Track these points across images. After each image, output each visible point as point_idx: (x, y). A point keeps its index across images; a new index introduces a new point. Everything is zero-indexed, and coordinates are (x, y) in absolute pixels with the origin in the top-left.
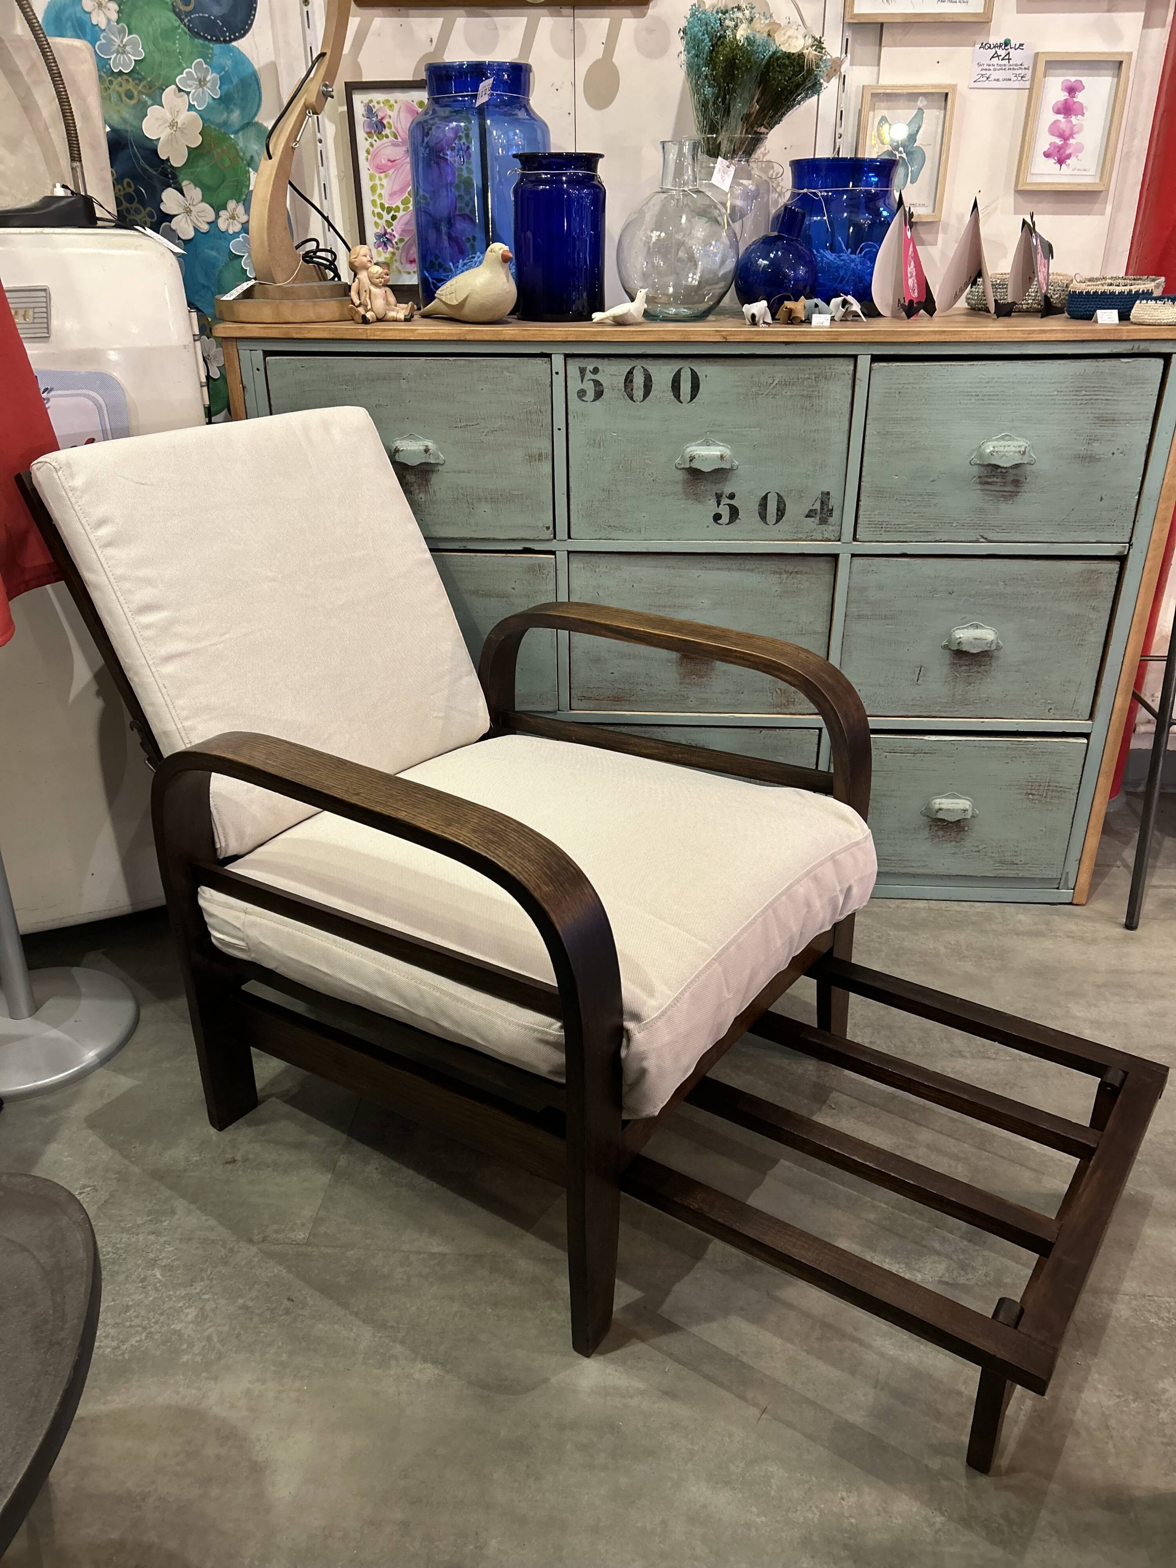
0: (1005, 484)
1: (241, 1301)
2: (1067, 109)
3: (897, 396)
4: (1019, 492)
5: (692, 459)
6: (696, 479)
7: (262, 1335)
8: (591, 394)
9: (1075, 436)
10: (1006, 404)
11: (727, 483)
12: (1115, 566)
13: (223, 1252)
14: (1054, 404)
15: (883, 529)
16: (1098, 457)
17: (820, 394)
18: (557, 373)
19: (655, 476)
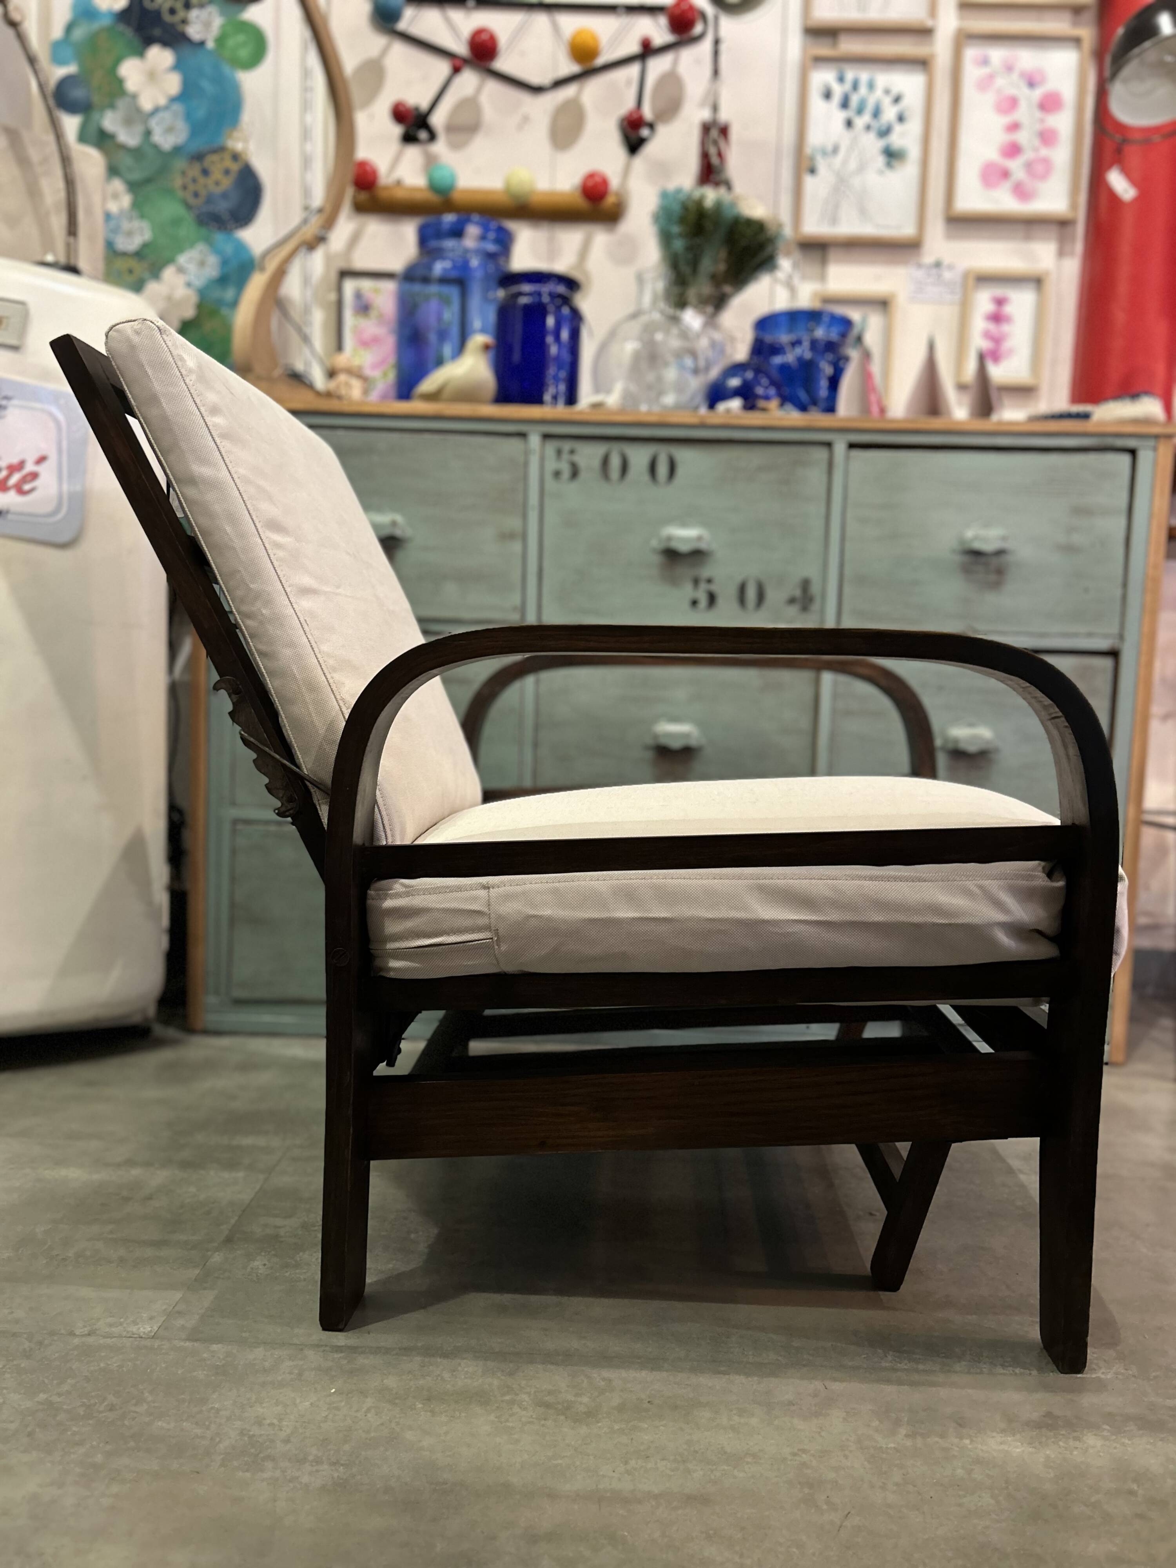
0: (988, 573)
1: (42, 1396)
2: (997, 318)
3: (874, 483)
4: (1003, 582)
5: (669, 539)
6: (673, 563)
7: (69, 1433)
8: (566, 475)
9: (1054, 526)
10: (983, 493)
11: (705, 567)
12: (1107, 663)
13: (27, 1345)
14: (1030, 495)
15: (867, 618)
16: (1078, 548)
17: (798, 480)
18: (533, 452)
19: (630, 558)
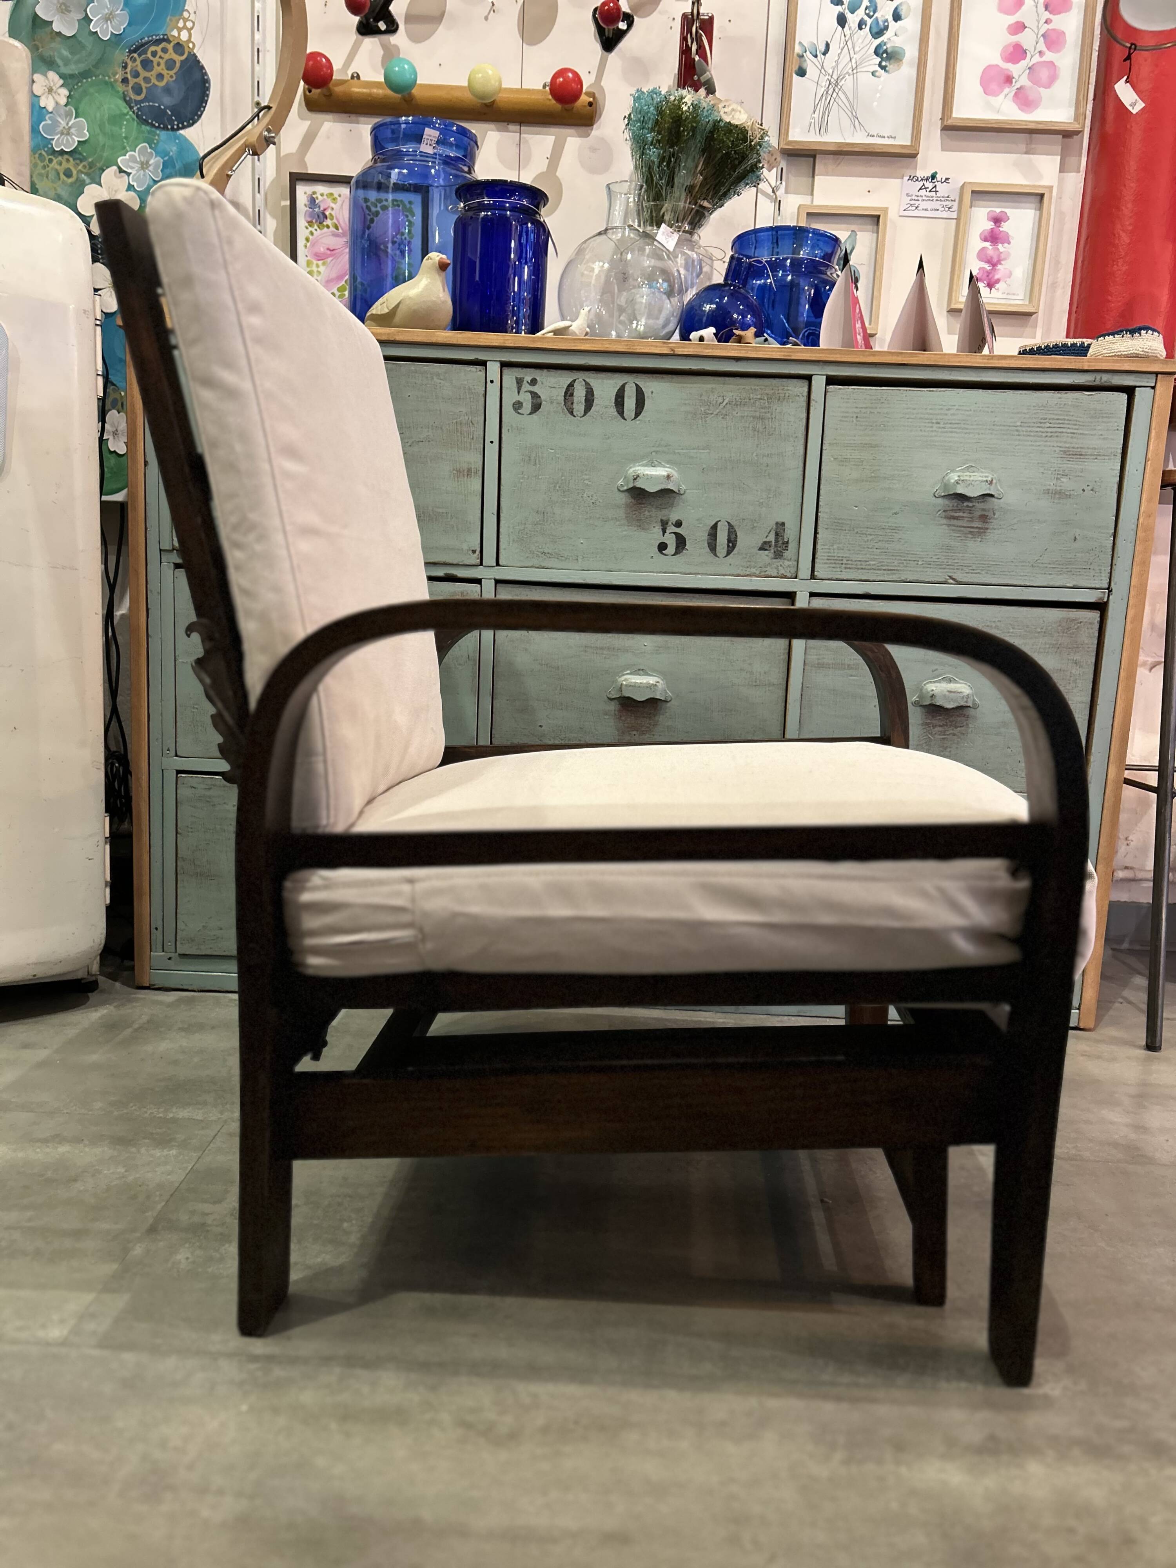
0: (972, 519)
2: (993, 237)
3: (855, 421)
4: (987, 529)
5: (636, 478)
6: (640, 504)
8: (527, 407)
9: (1042, 470)
10: (969, 433)
11: (674, 509)
12: (1094, 616)
14: (1019, 435)
15: (844, 566)
16: (1068, 493)
17: (773, 416)
18: (492, 382)
19: (595, 498)
